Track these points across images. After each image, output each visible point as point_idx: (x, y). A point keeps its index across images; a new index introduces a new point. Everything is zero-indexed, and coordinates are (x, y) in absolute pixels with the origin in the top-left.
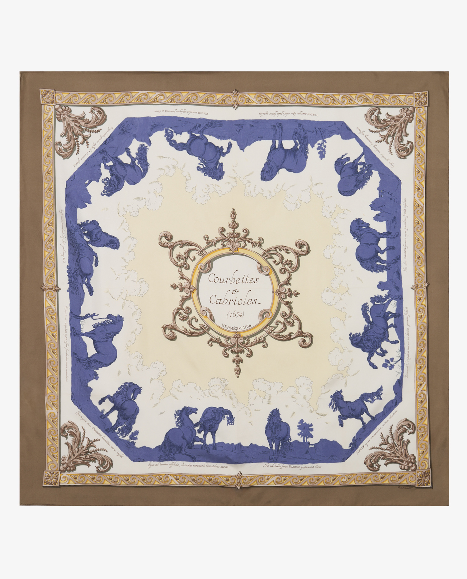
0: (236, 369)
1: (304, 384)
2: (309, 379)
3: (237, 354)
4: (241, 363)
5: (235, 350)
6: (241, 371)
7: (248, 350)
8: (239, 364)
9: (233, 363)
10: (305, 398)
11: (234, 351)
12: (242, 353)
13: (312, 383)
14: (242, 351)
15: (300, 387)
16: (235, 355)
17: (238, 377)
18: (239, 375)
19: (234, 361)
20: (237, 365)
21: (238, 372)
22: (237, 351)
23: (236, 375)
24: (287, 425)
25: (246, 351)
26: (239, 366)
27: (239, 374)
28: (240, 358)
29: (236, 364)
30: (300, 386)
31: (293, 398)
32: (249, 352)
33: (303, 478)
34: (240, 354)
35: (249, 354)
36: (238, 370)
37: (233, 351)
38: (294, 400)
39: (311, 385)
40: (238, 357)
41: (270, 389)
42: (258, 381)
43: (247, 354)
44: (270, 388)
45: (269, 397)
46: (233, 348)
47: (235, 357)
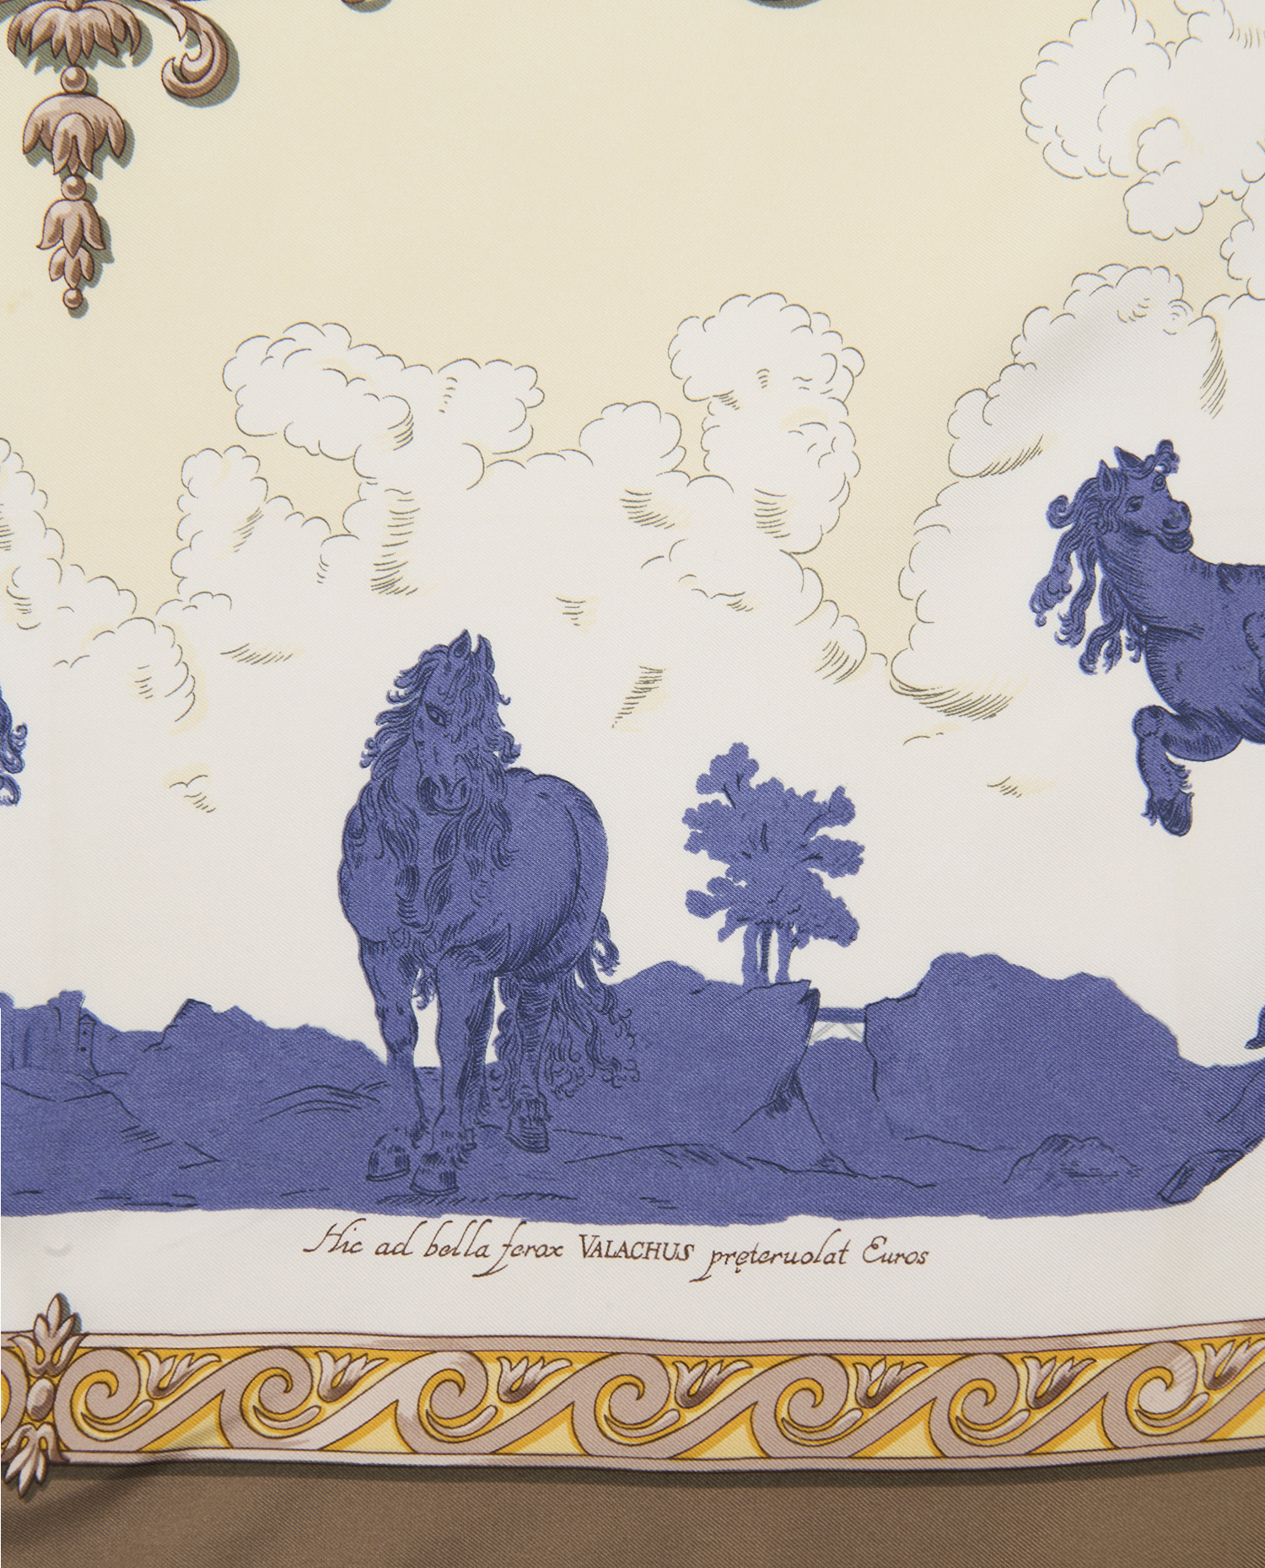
0: (60, 226)
1: (763, 376)
2: (820, 323)
3: (72, 73)
4: (109, 164)
5: (52, 27)
6: (116, 246)
7: (193, 31)
8: (90, 178)
9: (34, 162)
10: (769, 518)
11: (47, 39)
12: (126, 58)
13: (855, 363)
14: (128, 42)
15: (717, 405)
16: (50, 80)
17: (77, 307)
18: (87, 292)
19: (38, 145)
20: (72, 181)
21: (83, 255)
22: (77, 33)
23: (62, 285)
24: (570, 802)
25: (166, 42)
26: (85, 194)
27: (93, 276)
28: (103, 113)
29: (64, 172)
30: (723, 397)
31: (645, 520)
32: (194, 52)
33: (712, 1374)
34: (101, 72)
35: (193, 68)
36: (80, 241)
37: (36, 35)
38: (654, 539)
39: (842, 381)
40: (87, 105)
41: (407, 438)
42: (288, 347)
43: (180, 73)
44: (409, 420)
45: (390, 519)
46: (33, 10)
47: (55, 105)
